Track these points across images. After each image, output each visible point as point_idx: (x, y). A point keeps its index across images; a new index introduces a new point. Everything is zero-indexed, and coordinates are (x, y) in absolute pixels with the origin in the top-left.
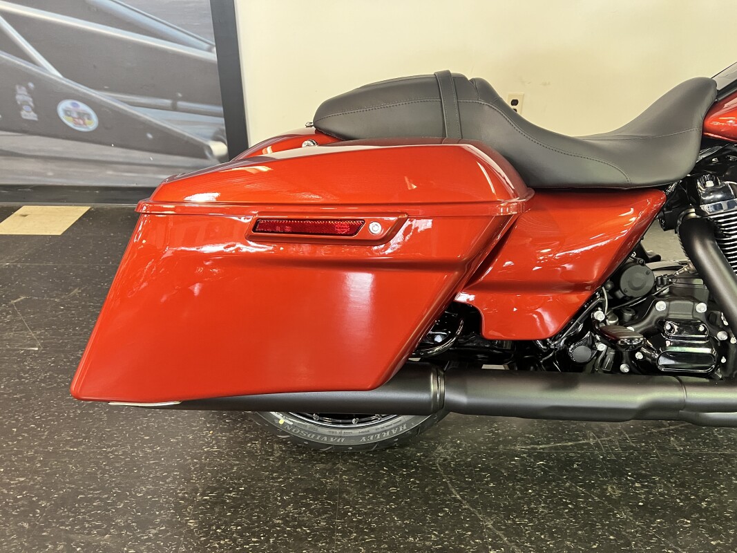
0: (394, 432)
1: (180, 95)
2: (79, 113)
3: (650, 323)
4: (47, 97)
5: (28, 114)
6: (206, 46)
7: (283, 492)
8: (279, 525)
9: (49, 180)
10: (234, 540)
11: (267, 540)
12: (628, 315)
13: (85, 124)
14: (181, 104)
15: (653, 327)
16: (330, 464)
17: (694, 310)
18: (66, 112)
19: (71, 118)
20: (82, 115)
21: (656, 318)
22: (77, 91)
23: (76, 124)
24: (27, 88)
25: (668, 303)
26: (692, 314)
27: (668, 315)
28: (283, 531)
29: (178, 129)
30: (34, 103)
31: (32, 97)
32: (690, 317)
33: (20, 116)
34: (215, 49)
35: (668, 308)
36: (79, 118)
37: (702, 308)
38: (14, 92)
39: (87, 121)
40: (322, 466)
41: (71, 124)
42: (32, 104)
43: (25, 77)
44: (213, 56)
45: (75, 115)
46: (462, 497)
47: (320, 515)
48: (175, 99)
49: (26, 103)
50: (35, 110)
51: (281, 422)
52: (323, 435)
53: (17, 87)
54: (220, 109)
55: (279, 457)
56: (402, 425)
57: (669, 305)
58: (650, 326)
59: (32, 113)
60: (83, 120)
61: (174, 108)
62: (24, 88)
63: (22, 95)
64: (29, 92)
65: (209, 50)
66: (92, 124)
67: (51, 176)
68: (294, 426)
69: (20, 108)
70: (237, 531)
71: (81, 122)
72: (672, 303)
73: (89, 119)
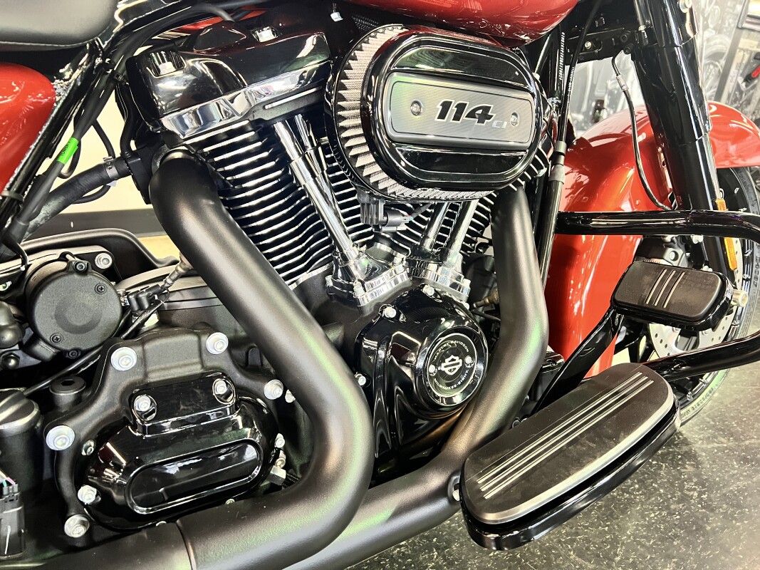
3: (109, 405)
12: (66, 396)
15: (117, 412)
17: (201, 350)
21: (120, 389)
25: (139, 349)
26: (202, 362)
27: (146, 375)
32: (197, 369)
35: (143, 360)
37: (217, 343)
57: (144, 350)
58: (111, 411)
72: (147, 346)
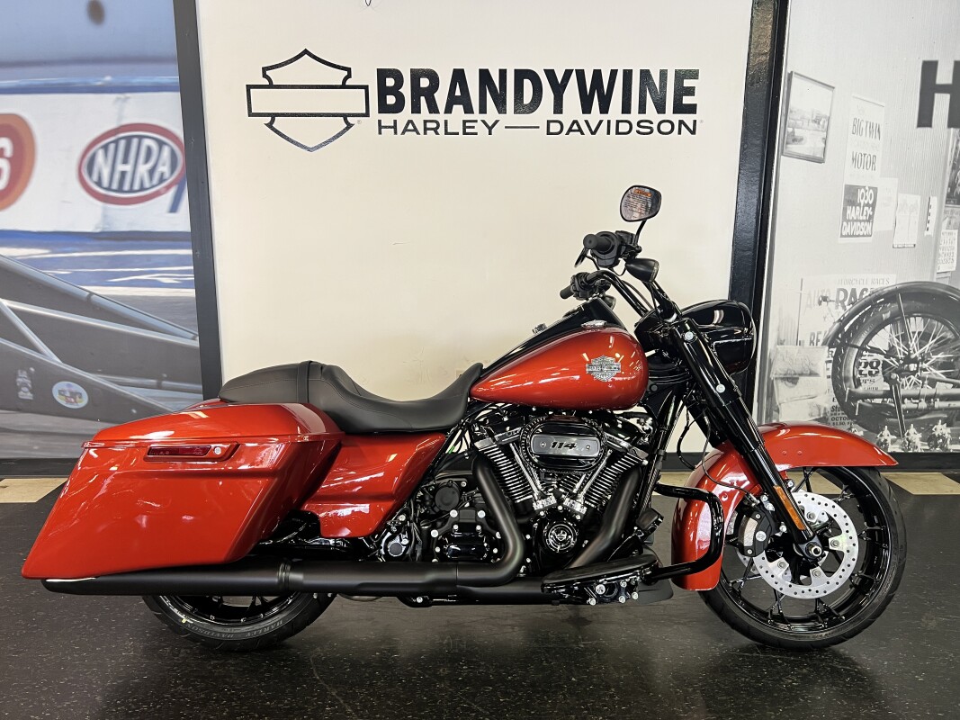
0: (272, 627)
1: (165, 375)
2: (71, 393)
3: (448, 527)
4: (44, 379)
5: (25, 394)
6: (192, 335)
7: (177, 678)
8: (167, 698)
9: (33, 453)
10: (129, 708)
11: (155, 707)
13: (76, 402)
14: (165, 383)
16: (223, 661)
17: (476, 516)
18: (61, 393)
19: (64, 397)
20: (74, 395)
22: (74, 373)
23: (68, 402)
24: (29, 372)
25: (458, 511)
26: (475, 519)
27: (459, 519)
28: (170, 701)
29: (161, 405)
30: (32, 385)
31: (31, 380)
32: (473, 521)
33: (17, 395)
34: (198, 338)
35: (459, 515)
36: (71, 397)
37: (481, 514)
38: (16, 376)
39: (78, 399)
40: (216, 662)
41: (63, 403)
42: (30, 386)
43: (27, 362)
44: (196, 344)
45: (68, 394)
46: (321, 678)
47: (202, 691)
48: (160, 379)
49: (25, 385)
50: (31, 391)
51: (184, 621)
52: (216, 632)
53: (19, 371)
54: (200, 387)
55: (183, 658)
56: (279, 621)
57: (459, 513)
59: (29, 394)
60: (75, 399)
61: (159, 387)
62: (25, 372)
63: (23, 378)
64: (30, 375)
65: (194, 339)
66: (83, 401)
67: (37, 450)
68: (193, 625)
69: (18, 389)
70: (133, 703)
71: (73, 400)
72: (461, 511)
73: (80, 397)
